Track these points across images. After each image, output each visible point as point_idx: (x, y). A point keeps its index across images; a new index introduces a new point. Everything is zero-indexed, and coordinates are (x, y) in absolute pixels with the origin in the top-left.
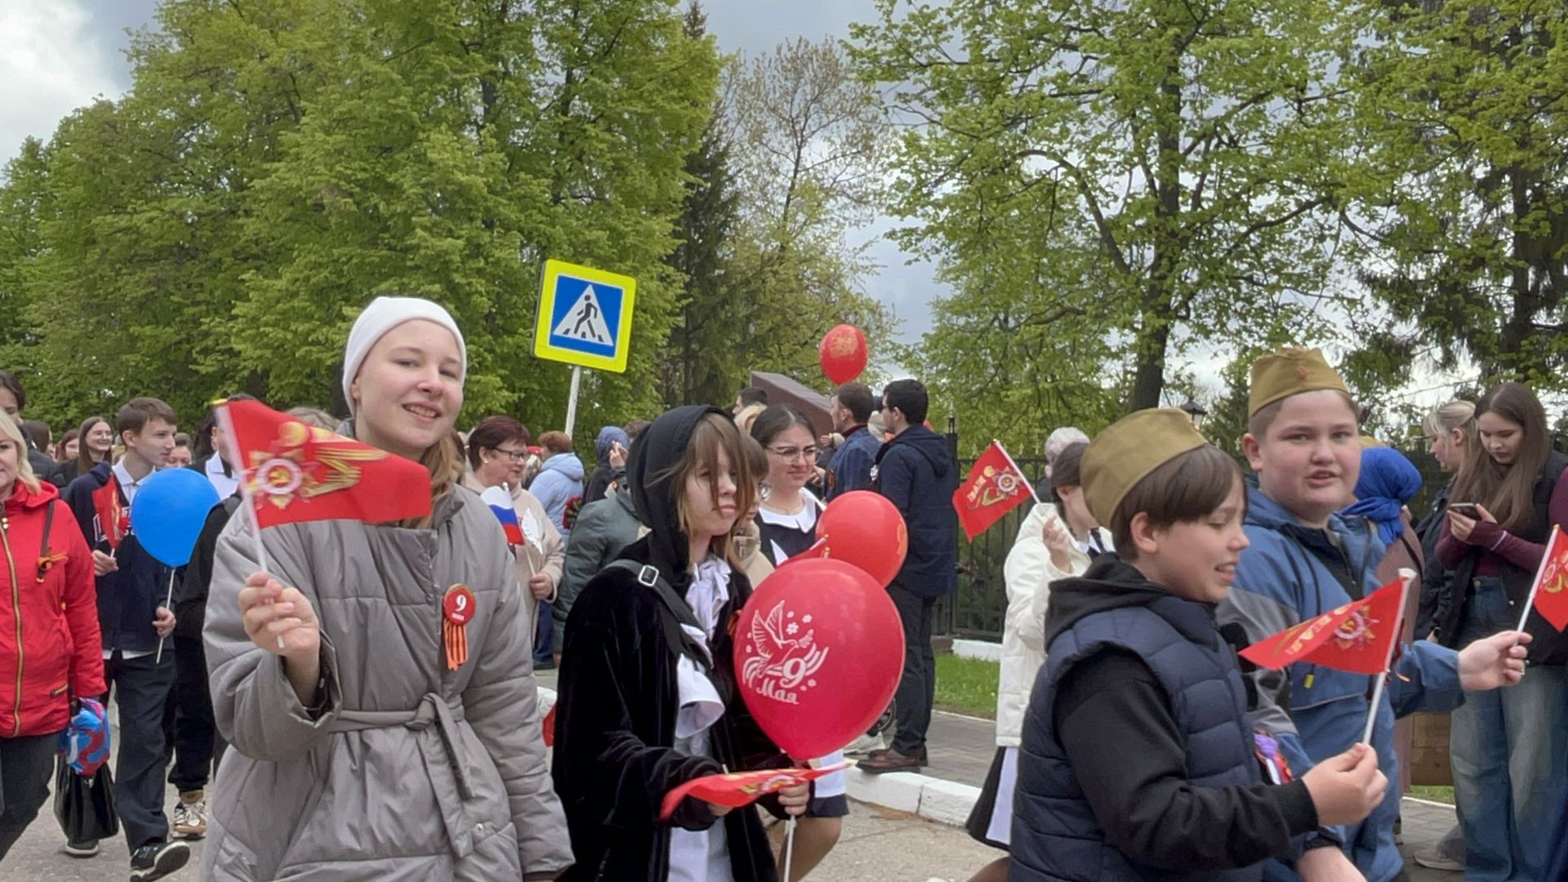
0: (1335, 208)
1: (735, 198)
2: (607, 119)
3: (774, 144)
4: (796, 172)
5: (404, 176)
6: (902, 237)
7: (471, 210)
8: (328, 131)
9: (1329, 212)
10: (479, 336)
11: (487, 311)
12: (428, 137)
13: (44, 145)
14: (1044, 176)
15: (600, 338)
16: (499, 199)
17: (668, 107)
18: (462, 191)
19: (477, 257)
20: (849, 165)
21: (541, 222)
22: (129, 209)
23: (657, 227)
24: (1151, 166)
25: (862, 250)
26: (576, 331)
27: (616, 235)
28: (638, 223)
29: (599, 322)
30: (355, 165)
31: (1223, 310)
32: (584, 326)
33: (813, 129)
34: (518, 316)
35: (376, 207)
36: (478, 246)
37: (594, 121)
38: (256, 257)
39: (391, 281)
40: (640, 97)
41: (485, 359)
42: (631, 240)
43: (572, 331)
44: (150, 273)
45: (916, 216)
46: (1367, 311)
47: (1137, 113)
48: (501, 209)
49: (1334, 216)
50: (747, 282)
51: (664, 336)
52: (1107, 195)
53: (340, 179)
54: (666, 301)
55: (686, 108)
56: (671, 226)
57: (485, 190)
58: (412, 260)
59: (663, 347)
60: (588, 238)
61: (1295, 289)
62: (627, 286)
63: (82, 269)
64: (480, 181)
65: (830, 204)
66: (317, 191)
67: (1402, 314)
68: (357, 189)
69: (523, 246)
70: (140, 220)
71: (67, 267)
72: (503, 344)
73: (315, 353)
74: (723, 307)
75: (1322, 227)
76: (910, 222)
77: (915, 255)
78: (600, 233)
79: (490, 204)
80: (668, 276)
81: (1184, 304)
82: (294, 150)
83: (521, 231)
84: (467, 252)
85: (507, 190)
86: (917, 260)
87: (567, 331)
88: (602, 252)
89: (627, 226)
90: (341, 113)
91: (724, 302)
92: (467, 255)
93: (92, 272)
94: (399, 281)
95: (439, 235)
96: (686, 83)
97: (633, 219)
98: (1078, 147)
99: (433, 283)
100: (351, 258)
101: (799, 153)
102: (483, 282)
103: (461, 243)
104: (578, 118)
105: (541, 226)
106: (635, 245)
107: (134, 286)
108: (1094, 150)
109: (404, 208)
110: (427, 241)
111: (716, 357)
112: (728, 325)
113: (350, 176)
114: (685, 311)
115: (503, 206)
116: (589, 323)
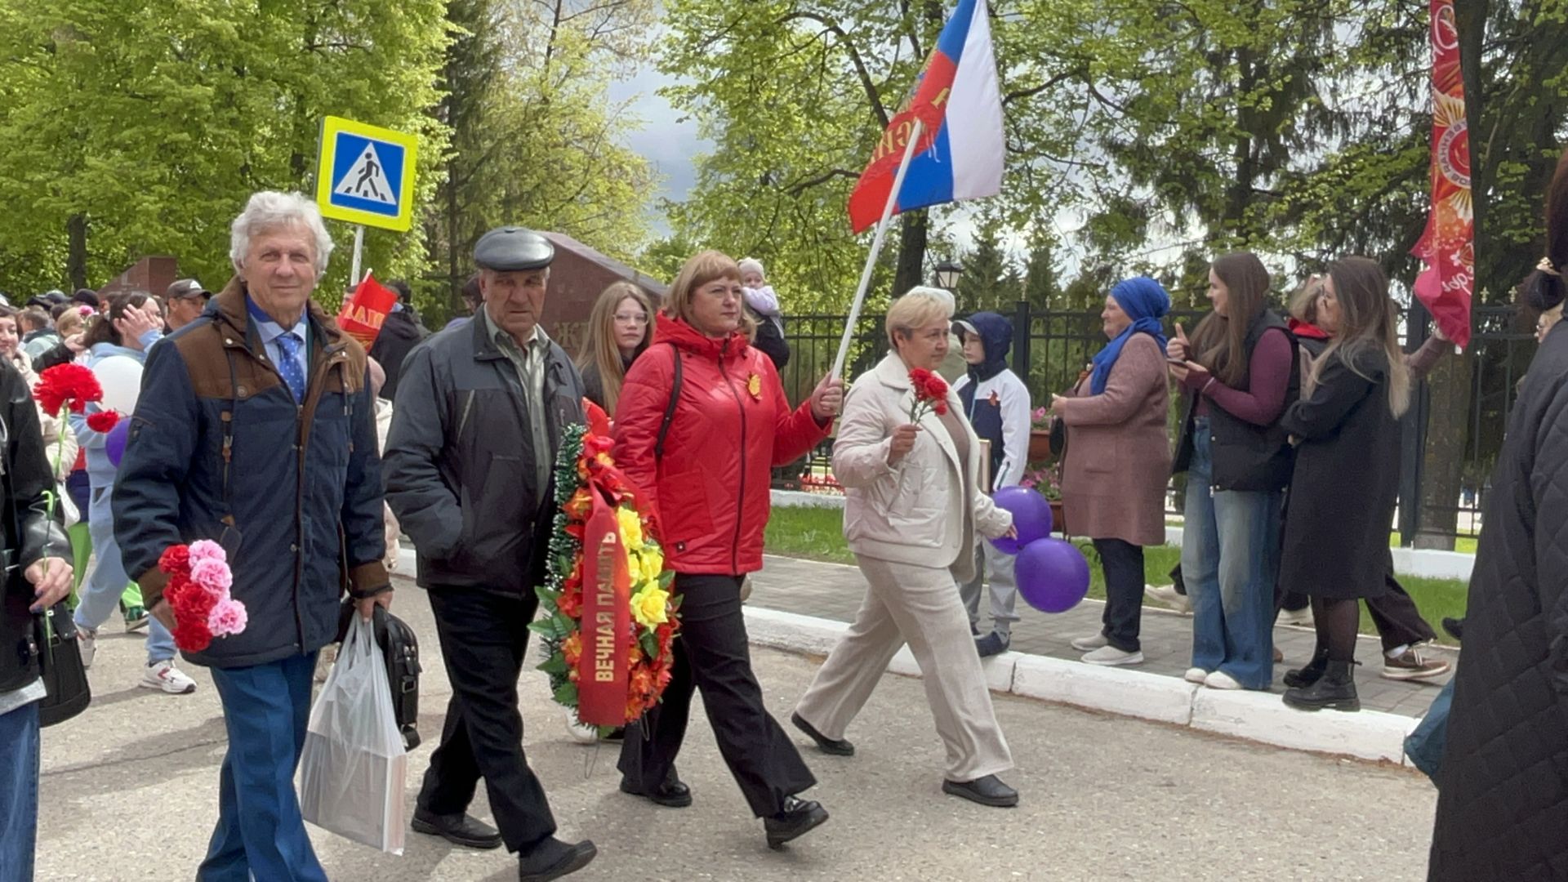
0: (1088, 80)
1: (497, 49)
4: (557, 21)
6: (674, 95)
7: (219, 57)
9: (1078, 83)
10: (235, 188)
11: (242, 164)
14: (813, 39)
15: (383, 197)
16: (252, 45)
18: (213, 37)
19: (230, 107)
20: (611, 16)
21: (297, 70)
23: (420, 78)
24: (919, 34)
26: (358, 190)
27: (377, 85)
28: (400, 73)
30: (91, 5)
35: (116, 49)
36: (232, 94)
39: (135, 129)
42: (393, 90)
43: (354, 190)
45: (685, 72)
46: (1111, 176)
48: (253, 55)
49: (1084, 87)
50: (512, 137)
51: (430, 190)
52: (877, 61)
53: (75, 20)
54: (432, 155)
56: (434, 76)
57: (236, 36)
58: (158, 106)
59: (430, 202)
60: (348, 87)
61: (1047, 156)
62: (408, 144)
64: (230, 26)
65: (593, 56)
66: (49, 32)
67: (1139, 179)
68: (94, 32)
69: (278, 95)
73: (54, 203)
74: (488, 162)
75: (1072, 97)
76: (681, 79)
77: (686, 113)
78: (360, 82)
79: (242, 50)
80: (433, 129)
83: (274, 80)
84: (218, 101)
85: (259, 36)
86: (687, 118)
87: (349, 190)
88: (363, 103)
89: (390, 75)
91: (488, 158)
92: (220, 106)
95: (187, 83)
97: (395, 69)
99: (182, 132)
100: (87, 105)
101: (559, 2)
102: (237, 133)
103: (210, 90)
105: (298, 74)
106: (398, 96)
108: (866, 17)
109: (148, 52)
110: (173, 88)
111: (482, 213)
112: (495, 180)
113: (87, 16)
114: (451, 166)
115: (257, 52)
116: (371, 181)
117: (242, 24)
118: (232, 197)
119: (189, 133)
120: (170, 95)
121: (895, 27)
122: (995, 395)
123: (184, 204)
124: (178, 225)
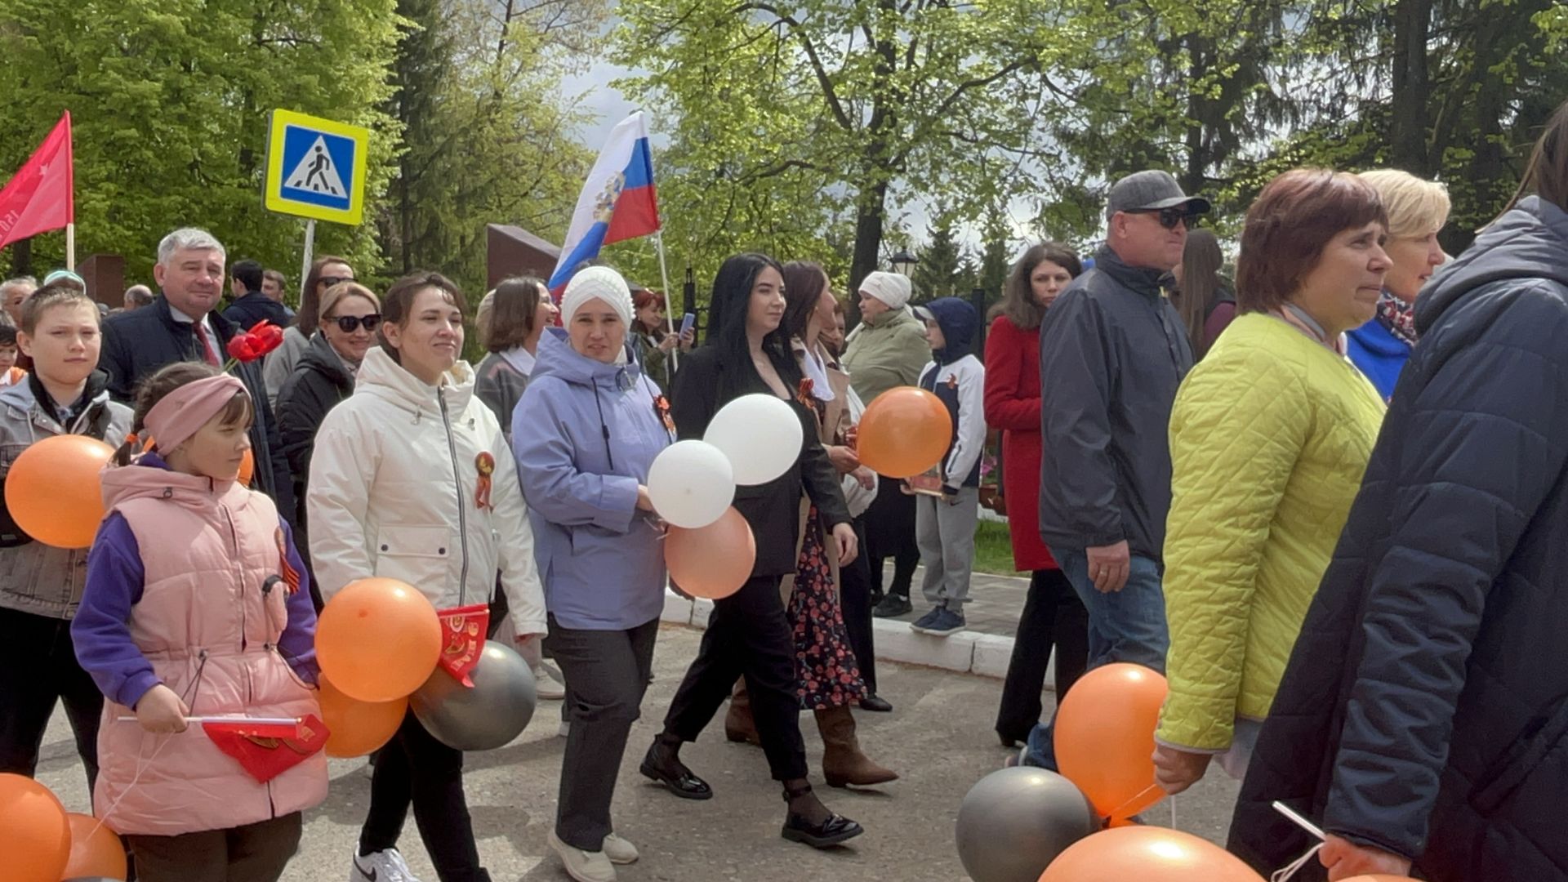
0: (1038, 69)
1: (449, 43)
4: (508, 16)
6: (627, 87)
7: (166, 52)
9: (1031, 72)
10: (183, 185)
11: (191, 160)
14: (768, 30)
15: (334, 190)
16: (197, 39)
18: (158, 32)
19: (178, 102)
20: (562, 10)
21: (245, 66)
23: (370, 72)
24: (872, 26)
25: (580, 99)
26: (308, 183)
27: (327, 79)
28: (351, 68)
29: (331, 174)
31: (937, 165)
32: (316, 178)
36: (179, 90)
41: (192, 211)
42: (343, 85)
43: (304, 183)
45: (639, 65)
46: (1064, 166)
48: (201, 51)
49: (1036, 77)
50: (465, 131)
51: (382, 186)
52: (831, 50)
53: (20, 15)
54: (383, 150)
56: (385, 71)
57: (183, 31)
58: (104, 102)
59: (382, 198)
60: (298, 82)
61: (1001, 145)
62: (360, 137)
64: (176, 19)
65: (546, 51)
67: (1093, 170)
68: (40, 27)
69: (226, 91)
74: (441, 157)
75: (1024, 87)
76: (635, 71)
77: (639, 105)
78: (310, 77)
79: (189, 45)
80: (384, 124)
81: (899, 160)
83: (224, 76)
84: (166, 96)
85: (206, 31)
87: (298, 184)
88: (312, 98)
89: (340, 70)
91: (440, 153)
92: (166, 100)
94: (89, 125)
95: (134, 79)
97: (345, 63)
98: (806, 4)
99: (130, 128)
100: (33, 102)
102: (186, 128)
103: (158, 86)
105: (247, 70)
106: (348, 91)
109: (93, 48)
110: (120, 84)
111: (435, 209)
112: (447, 175)
113: (32, 12)
114: (402, 161)
115: (204, 47)
116: (321, 174)
117: (189, 19)
118: (179, 194)
119: (138, 129)
120: (117, 91)
121: (847, 17)
122: (953, 378)
123: (132, 202)
124: (126, 223)
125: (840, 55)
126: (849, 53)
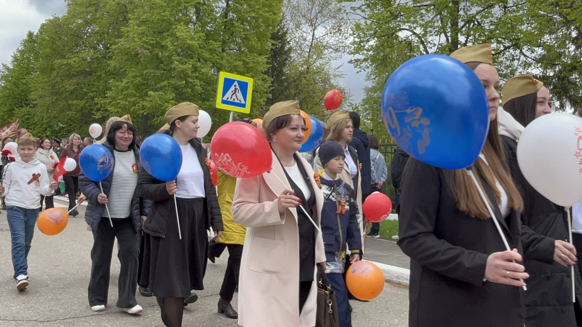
0: (519, 49)
1: (290, 49)
2: (242, 20)
3: (304, 29)
4: (313, 39)
5: (167, 42)
6: (355, 62)
7: (192, 54)
8: (139, 26)
9: (516, 50)
12: (177, 27)
13: (35, 34)
14: (407, 38)
15: (240, 101)
16: (203, 50)
17: (264, 14)
18: (189, 47)
19: (196, 72)
20: (333, 37)
21: (218, 59)
22: (66, 57)
23: (260, 60)
24: (448, 33)
25: (338, 68)
26: (231, 98)
27: (245, 63)
28: (254, 59)
29: (240, 95)
30: (149, 38)
32: (234, 96)
33: (319, 23)
34: (210, 94)
35: (157, 54)
36: (196, 68)
37: (237, 21)
38: (113, 74)
39: (165, 82)
40: (254, 11)
42: (250, 65)
43: (230, 97)
44: (75, 80)
45: (360, 54)
47: (442, 13)
48: (203, 54)
49: (518, 52)
50: (295, 81)
51: (264, 101)
53: (144, 43)
54: (265, 88)
55: (270, 15)
56: (266, 60)
57: (198, 47)
59: (264, 105)
60: (235, 64)
62: (250, 81)
63: (50, 79)
64: (196, 43)
65: (326, 52)
66: (136, 48)
68: (150, 47)
70: (71, 61)
71: (44, 78)
72: (205, 104)
73: (137, 109)
74: (286, 90)
75: (513, 56)
76: (357, 56)
77: (360, 69)
78: (240, 62)
79: (200, 52)
80: (265, 79)
82: (126, 34)
83: (211, 62)
84: (192, 70)
85: (205, 47)
86: (360, 71)
87: (228, 98)
88: (240, 70)
89: (250, 60)
90: (143, 19)
91: (286, 88)
93: (54, 80)
94: (168, 81)
96: (270, 6)
97: (252, 57)
98: (420, 26)
100: (150, 74)
101: (314, 32)
102: (199, 81)
103: (190, 66)
104: (231, 20)
106: (252, 67)
107: (69, 85)
108: (426, 26)
109: (168, 54)
110: (178, 66)
112: (287, 97)
113: (148, 42)
114: (272, 92)
115: (204, 53)
116: (236, 95)
117: (200, 43)
119: (184, 81)
120: (177, 68)
121: (437, 29)
125: (435, 45)
126: (439, 44)
